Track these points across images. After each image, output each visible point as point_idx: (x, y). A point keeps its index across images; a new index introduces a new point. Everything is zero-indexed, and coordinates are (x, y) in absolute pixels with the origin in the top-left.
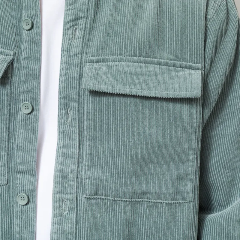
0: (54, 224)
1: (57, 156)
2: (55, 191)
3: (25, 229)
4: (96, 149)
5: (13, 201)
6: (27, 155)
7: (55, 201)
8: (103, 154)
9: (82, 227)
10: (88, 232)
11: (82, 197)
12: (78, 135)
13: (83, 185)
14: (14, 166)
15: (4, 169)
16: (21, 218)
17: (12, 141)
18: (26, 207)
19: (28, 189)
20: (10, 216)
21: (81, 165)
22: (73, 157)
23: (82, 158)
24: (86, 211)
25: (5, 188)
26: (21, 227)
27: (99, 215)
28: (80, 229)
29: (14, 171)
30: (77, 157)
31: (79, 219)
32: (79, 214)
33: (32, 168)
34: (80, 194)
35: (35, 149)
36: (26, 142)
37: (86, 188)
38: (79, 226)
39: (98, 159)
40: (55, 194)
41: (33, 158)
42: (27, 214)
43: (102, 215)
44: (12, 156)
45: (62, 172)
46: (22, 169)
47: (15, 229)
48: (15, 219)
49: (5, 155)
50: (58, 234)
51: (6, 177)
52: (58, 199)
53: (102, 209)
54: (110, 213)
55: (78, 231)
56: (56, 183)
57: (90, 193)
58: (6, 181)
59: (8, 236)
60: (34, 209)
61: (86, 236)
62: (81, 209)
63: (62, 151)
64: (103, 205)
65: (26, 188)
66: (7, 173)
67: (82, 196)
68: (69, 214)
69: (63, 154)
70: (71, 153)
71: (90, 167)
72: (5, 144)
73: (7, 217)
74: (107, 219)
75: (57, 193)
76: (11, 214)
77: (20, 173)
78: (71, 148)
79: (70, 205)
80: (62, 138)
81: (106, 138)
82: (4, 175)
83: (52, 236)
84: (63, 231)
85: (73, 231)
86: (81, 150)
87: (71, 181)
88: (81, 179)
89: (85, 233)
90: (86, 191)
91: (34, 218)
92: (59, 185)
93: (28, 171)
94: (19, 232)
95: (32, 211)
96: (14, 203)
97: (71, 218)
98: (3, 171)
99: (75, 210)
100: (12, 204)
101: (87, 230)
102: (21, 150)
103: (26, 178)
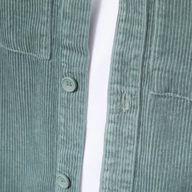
0: (109, 121)
1: (117, 32)
2: (112, 79)
3: (72, 122)
4: (171, 30)
5: (57, 84)
6: (76, 26)
7: (112, 93)
8: (180, 38)
9: (146, 131)
10: (155, 139)
11: (149, 94)
12: (147, 7)
13: (150, 78)
14: (59, 38)
15: (46, 40)
16: (67, 108)
17: (56, 3)
18: (73, 95)
19: (77, 72)
20: (54, 102)
21: (149, 50)
22: (138, 37)
23: (151, 39)
24: (153, 112)
25: (47, 64)
26: (67, 118)
27: (171, 118)
28: (143, 134)
29: (59, 45)
30: (144, 38)
31: (143, 121)
32: (143, 114)
33: (82, 45)
34: (145, 88)
35: (87, 19)
36: (75, 8)
37: (154, 83)
38: (142, 129)
39: (173, 43)
40: (111, 84)
41: (84, 32)
42: (75, 104)
43: (176, 119)
44: (57, 24)
45: (122, 56)
46: (69, 43)
47: (59, 119)
48: (59, 107)
49: (47, 21)
50: (115, 135)
51: (48, 50)
52: (115, 91)
53: (176, 111)
54: (187, 116)
55: (140, 134)
56: (114, 70)
57: (159, 90)
58: (49, 56)
59: (51, 126)
60: (83, 99)
61: (151, 144)
62: (146, 109)
63: (124, 26)
64: (177, 105)
65: (73, 70)
66: (49, 45)
67: (148, 92)
68: (130, 113)
69: (125, 31)
70: (136, 32)
71: (162, 54)
72: (48, 6)
73: (49, 102)
74: (181, 124)
75: (115, 83)
76: (54, 99)
77: (67, 48)
78: (136, 24)
79: (131, 100)
80: (125, 8)
81: (186, 17)
82: (45, 48)
83: (106, 136)
84: (121, 133)
85: (135, 135)
86: (151, 29)
87: (133, 70)
88: (148, 69)
89: (149, 140)
90: (154, 86)
91: (83, 110)
92: (117, 73)
93: (77, 48)
94: (64, 124)
95: (81, 101)
96: (58, 87)
97: (132, 119)
98: (45, 43)
99: (138, 108)
100: (56, 87)
101: (153, 137)
102: (69, 18)
103: (75, 57)
